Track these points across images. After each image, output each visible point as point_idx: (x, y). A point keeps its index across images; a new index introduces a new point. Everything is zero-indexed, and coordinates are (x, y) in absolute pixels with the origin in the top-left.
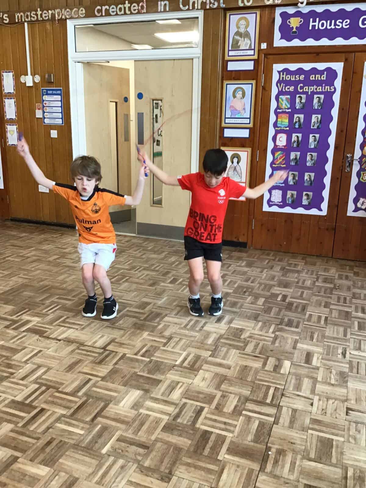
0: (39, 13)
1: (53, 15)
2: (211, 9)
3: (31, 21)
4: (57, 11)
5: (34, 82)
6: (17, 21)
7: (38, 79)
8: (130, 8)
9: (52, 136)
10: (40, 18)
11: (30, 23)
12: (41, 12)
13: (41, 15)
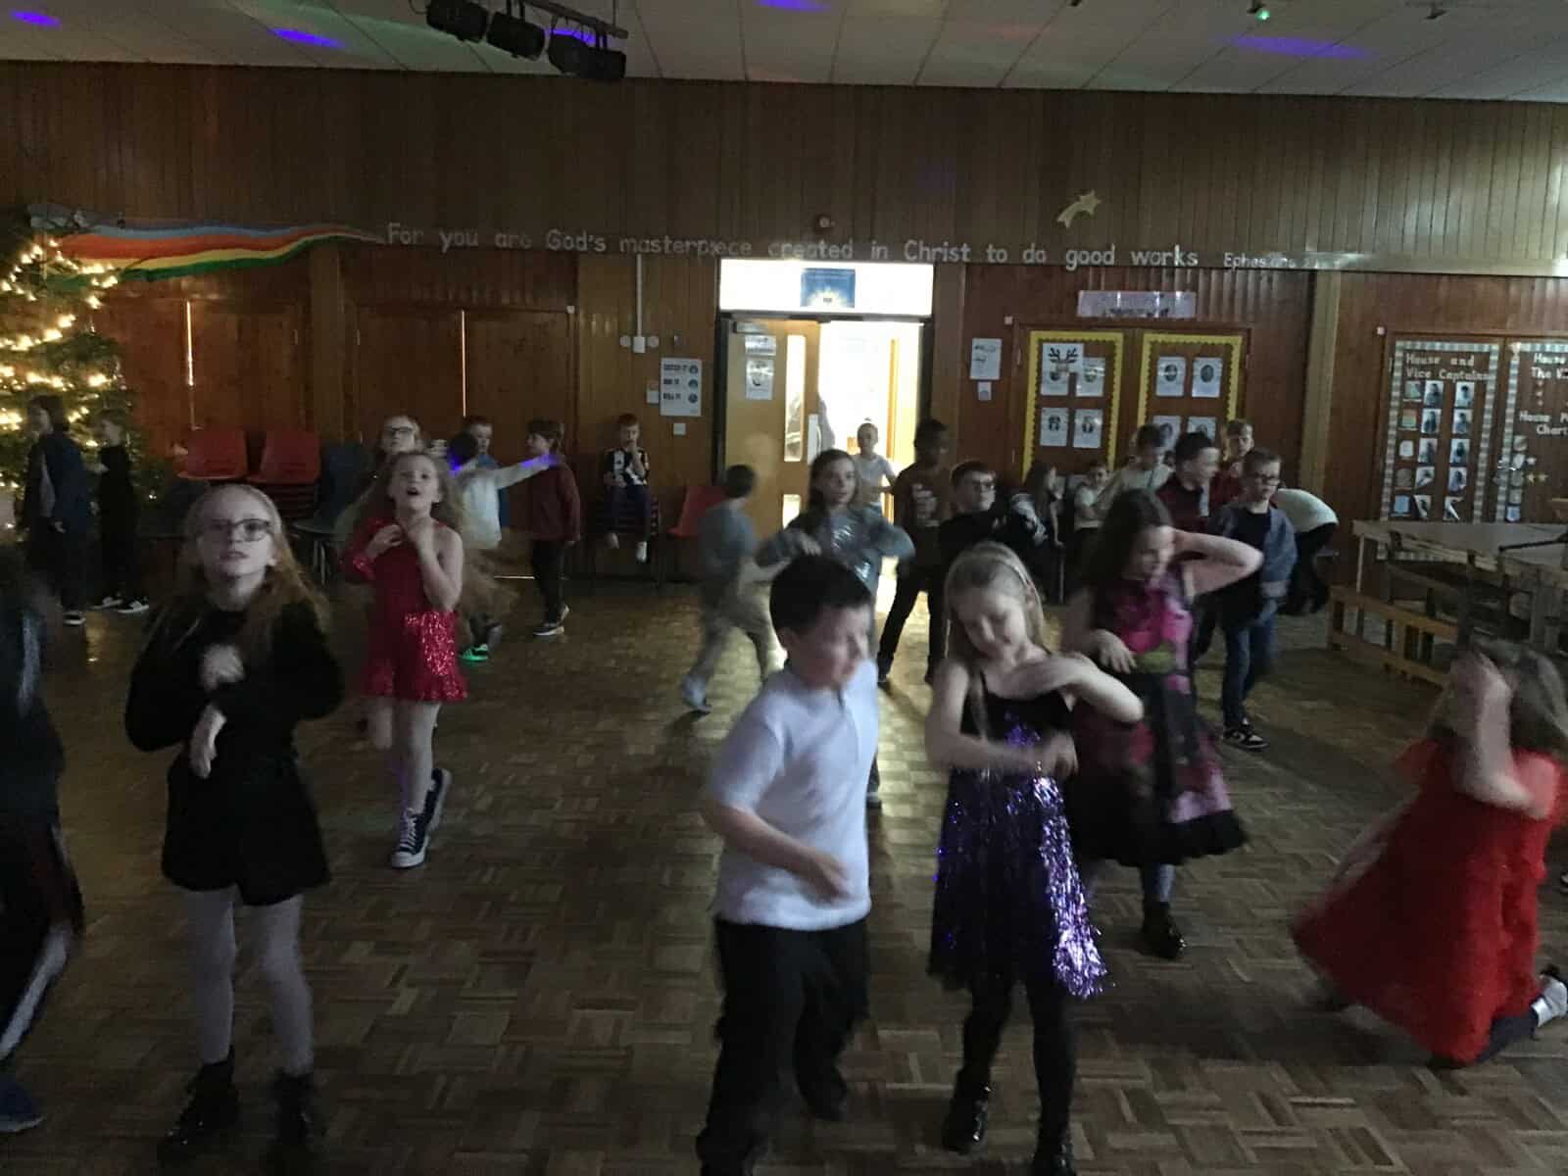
0: (667, 241)
1: (693, 249)
2: (949, 262)
3: (651, 253)
4: (701, 243)
5: (647, 347)
6: (622, 250)
7: (654, 342)
8: (826, 251)
9: (676, 432)
10: (667, 251)
11: (647, 257)
12: (671, 242)
13: (671, 247)
